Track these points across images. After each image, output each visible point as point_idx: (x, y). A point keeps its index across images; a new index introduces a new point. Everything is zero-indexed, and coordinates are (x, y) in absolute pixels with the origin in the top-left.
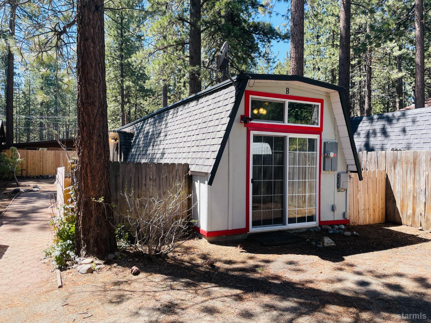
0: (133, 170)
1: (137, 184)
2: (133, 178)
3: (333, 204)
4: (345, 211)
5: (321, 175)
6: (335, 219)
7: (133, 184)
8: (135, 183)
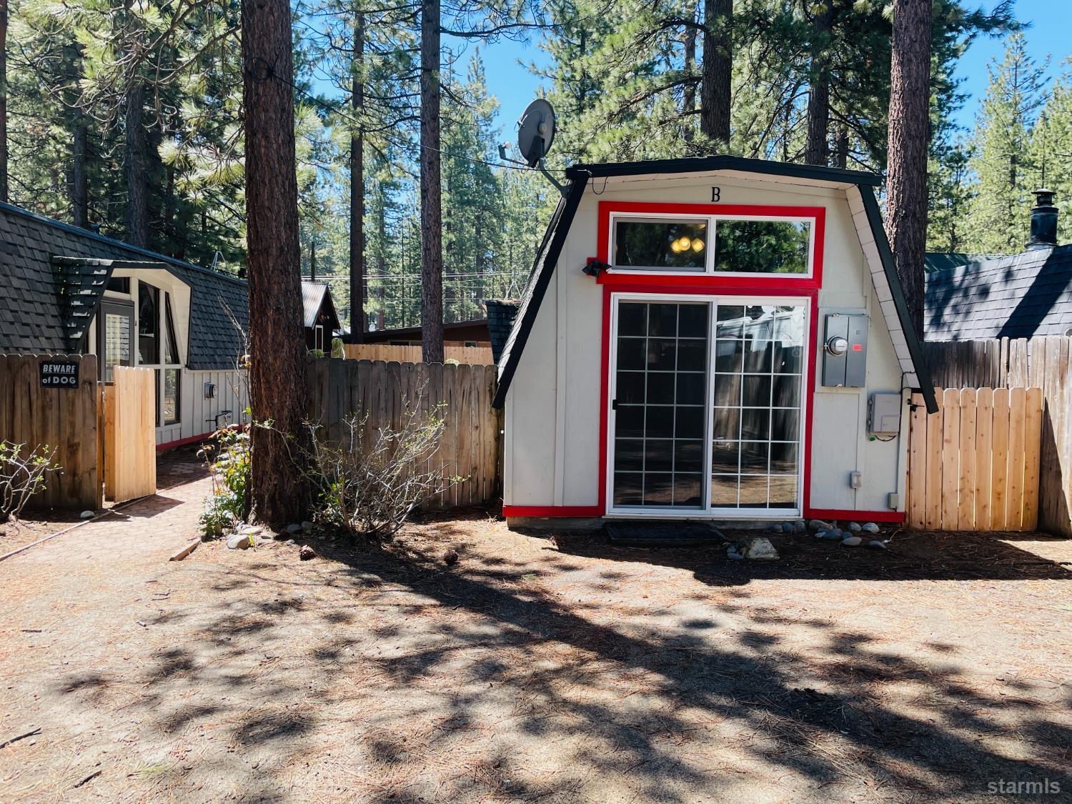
0: (384, 376)
1: (390, 404)
2: (383, 391)
3: (853, 469)
4: (892, 490)
5: (815, 395)
6: (857, 509)
7: (382, 405)
8: (386, 401)
